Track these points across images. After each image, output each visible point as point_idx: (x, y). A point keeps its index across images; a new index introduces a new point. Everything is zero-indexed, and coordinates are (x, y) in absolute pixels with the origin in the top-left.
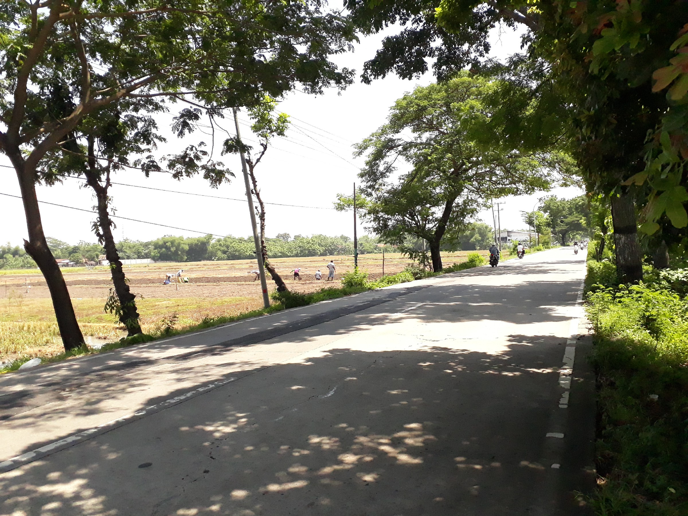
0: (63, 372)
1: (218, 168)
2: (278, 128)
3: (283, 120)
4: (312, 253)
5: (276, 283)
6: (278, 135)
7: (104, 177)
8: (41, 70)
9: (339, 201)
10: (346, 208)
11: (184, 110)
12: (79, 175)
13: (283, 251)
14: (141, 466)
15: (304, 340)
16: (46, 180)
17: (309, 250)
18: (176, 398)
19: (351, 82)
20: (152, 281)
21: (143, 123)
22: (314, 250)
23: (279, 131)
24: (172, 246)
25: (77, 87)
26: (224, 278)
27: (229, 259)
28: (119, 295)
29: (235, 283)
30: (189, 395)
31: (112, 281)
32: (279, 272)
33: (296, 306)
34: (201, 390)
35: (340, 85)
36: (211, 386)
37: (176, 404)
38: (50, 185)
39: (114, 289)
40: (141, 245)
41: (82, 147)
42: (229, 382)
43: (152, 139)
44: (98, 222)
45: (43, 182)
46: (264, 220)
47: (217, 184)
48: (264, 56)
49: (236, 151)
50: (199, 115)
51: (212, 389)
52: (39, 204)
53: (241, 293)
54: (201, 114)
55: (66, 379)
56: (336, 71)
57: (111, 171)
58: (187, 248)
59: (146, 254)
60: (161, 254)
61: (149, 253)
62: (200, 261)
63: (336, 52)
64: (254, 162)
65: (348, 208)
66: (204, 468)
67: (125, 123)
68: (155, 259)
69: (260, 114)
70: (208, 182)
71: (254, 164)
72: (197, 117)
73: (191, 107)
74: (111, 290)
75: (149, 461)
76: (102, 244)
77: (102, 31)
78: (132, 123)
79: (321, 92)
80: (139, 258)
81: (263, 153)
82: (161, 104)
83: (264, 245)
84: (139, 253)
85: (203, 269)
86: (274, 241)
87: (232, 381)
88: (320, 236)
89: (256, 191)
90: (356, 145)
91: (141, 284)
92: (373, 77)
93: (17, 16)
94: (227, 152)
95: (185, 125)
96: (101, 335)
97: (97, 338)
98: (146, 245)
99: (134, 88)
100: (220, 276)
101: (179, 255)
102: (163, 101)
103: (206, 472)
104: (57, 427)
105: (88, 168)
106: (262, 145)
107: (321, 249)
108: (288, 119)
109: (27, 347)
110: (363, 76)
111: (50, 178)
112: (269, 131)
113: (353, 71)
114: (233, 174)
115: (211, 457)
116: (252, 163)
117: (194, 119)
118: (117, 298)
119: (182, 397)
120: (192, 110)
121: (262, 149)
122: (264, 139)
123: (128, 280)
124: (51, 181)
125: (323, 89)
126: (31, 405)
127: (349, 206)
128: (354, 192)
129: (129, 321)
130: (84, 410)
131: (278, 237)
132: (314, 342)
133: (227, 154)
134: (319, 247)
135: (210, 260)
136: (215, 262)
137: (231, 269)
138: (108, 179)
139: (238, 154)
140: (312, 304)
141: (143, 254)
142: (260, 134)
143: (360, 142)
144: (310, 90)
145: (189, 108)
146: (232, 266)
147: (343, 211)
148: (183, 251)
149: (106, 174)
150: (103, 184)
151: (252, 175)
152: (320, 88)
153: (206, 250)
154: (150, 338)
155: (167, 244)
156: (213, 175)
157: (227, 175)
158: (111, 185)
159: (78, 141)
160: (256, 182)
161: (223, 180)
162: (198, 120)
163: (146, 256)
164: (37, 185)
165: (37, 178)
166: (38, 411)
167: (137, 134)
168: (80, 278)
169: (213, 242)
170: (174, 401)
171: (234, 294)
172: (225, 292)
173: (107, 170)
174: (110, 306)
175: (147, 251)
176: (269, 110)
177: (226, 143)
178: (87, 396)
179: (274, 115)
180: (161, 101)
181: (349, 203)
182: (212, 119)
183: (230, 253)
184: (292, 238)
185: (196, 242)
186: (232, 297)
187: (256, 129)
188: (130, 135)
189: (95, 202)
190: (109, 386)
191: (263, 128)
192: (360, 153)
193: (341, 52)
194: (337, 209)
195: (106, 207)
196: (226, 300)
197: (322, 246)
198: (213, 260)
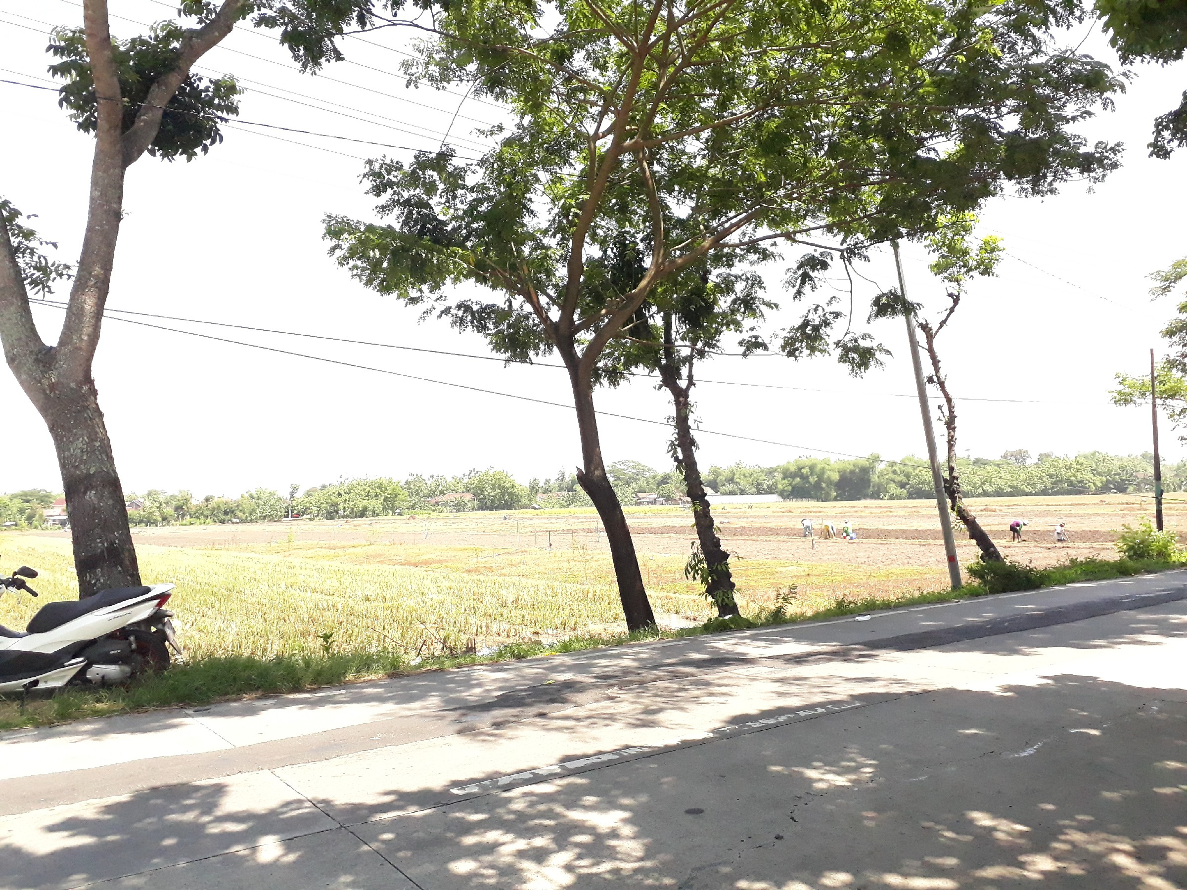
0: (626, 662)
1: (863, 344)
2: (980, 263)
3: (990, 248)
4: (1077, 489)
5: (978, 544)
6: (982, 274)
7: (684, 371)
8: (603, 223)
9: (1121, 387)
10: (1138, 401)
11: (803, 257)
12: (651, 372)
13: (1015, 483)
14: (689, 812)
15: (1016, 652)
16: (609, 379)
17: (1071, 482)
18: (761, 721)
19: (1115, 165)
20: (774, 532)
21: (745, 283)
22: (1081, 482)
23: (982, 267)
24: (812, 474)
25: (649, 244)
26: (896, 531)
27: (910, 496)
28: (705, 553)
29: (916, 541)
30: (782, 719)
31: (695, 528)
32: (985, 523)
33: (1012, 590)
34: (802, 713)
35: (1092, 174)
36: (820, 710)
37: (759, 730)
38: (614, 385)
39: (698, 542)
40: (762, 471)
41: (656, 328)
42: (851, 709)
43: (757, 307)
44: (676, 439)
45: (605, 381)
46: (954, 429)
47: (862, 370)
48: (934, 149)
49: (894, 312)
50: (829, 261)
51: (821, 715)
52: (597, 415)
53: (925, 561)
54: (832, 259)
55: (626, 671)
56: (1082, 150)
57: (695, 361)
58: (836, 477)
59: (769, 487)
60: (793, 488)
61: (775, 484)
62: (859, 499)
63: (1074, 119)
64: (934, 326)
65: (1142, 400)
66: (777, 831)
67: (717, 285)
68: (785, 495)
69: (947, 242)
70: (846, 367)
71: (934, 331)
72: (824, 266)
73: (815, 251)
74: (693, 543)
75: (701, 807)
76: (681, 472)
77: (684, 153)
78: (727, 286)
79: (1052, 191)
80: (759, 493)
81: (952, 310)
82: (771, 249)
83: (955, 474)
84: (758, 484)
85: (863, 514)
86: (998, 465)
87: (857, 708)
88: (1094, 454)
89: (938, 378)
90: (1156, 275)
91: (759, 536)
92: (1176, 142)
93: (573, 154)
94: (876, 316)
95: (806, 277)
96: (689, 614)
97: (683, 617)
98: (770, 472)
99: (728, 232)
100: (890, 528)
101: (823, 489)
102: (775, 244)
103: (778, 838)
104: (595, 739)
105: (663, 362)
106: (950, 295)
107: (1099, 481)
108: (1000, 244)
109: (590, 622)
110: (1154, 145)
111: (614, 376)
112: (963, 270)
113: (1118, 145)
114: (888, 352)
115: (792, 818)
116: (931, 329)
117: (821, 268)
118: (702, 557)
119: (772, 721)
120: (817, 255)
121: (950, 302)
122: (954, 284)
123: (719, 529)
124: (615, 380)
125: (1056, 185)
126: (575, 702)
127: (1143, 395)
128: (1152, 367)
129: (719, 593)
130: (638, 719)
131: (1005, 457)
132: (1035, 656)
133: (877, 319)
134: (1091, 475)
135: (876, 499)
136: (886, 503)
137: (910, 516)
138: (690, 377)
139: (901, 319)
140: (1047, 586)
141: (765, 487)
142: (945, 278)
143: (1166, 267)
144: (1030, 190)
145: (813, 253)
146: (913, 509)
147: (1131, 406)
148: (830, 482)
149: (687, 365)
150: (683, 384)
151: (931, 350)
152: (1050, 184)
153: (869, 481)
154: (749, 625)
155: (803, 471)
156: (855, 356)
157: (878, 355)
158: (694, 384)
159: (651, 321)
160: (939, 361)
161: (872, 363)
162: (826, 269)
163: (770, 491)
164: (597, 388)
165: (598, 377)
166: (581, 712)
167: (734, 302)
168: (669, 522)
169: (881, 467)
170: (758, 725)
171: (911, 561)
172: (894, 557)
173: (689, 360)
174: (691, 569)
175: (771, 482)
176: (963, 233)
177: (877, 302)
178: (647, 700)
179: (972, 242)
180: (772, 245)
181: (1144, 389)
182: (849, 267)
183: (912, 487)
184: (1031, 461)
185: (851, 467)
186: (907, 567)
187: (939, 268)
188: (724, 303)
189: (673, 411)
190: (680, 690)
191: (953, 265)
192: (1166, 289)
193: (1084, 118)
194: (1116, 402)
195: (686, 419)
196: (894, 570)
197: (1099, 474)
198: (882, 499)
